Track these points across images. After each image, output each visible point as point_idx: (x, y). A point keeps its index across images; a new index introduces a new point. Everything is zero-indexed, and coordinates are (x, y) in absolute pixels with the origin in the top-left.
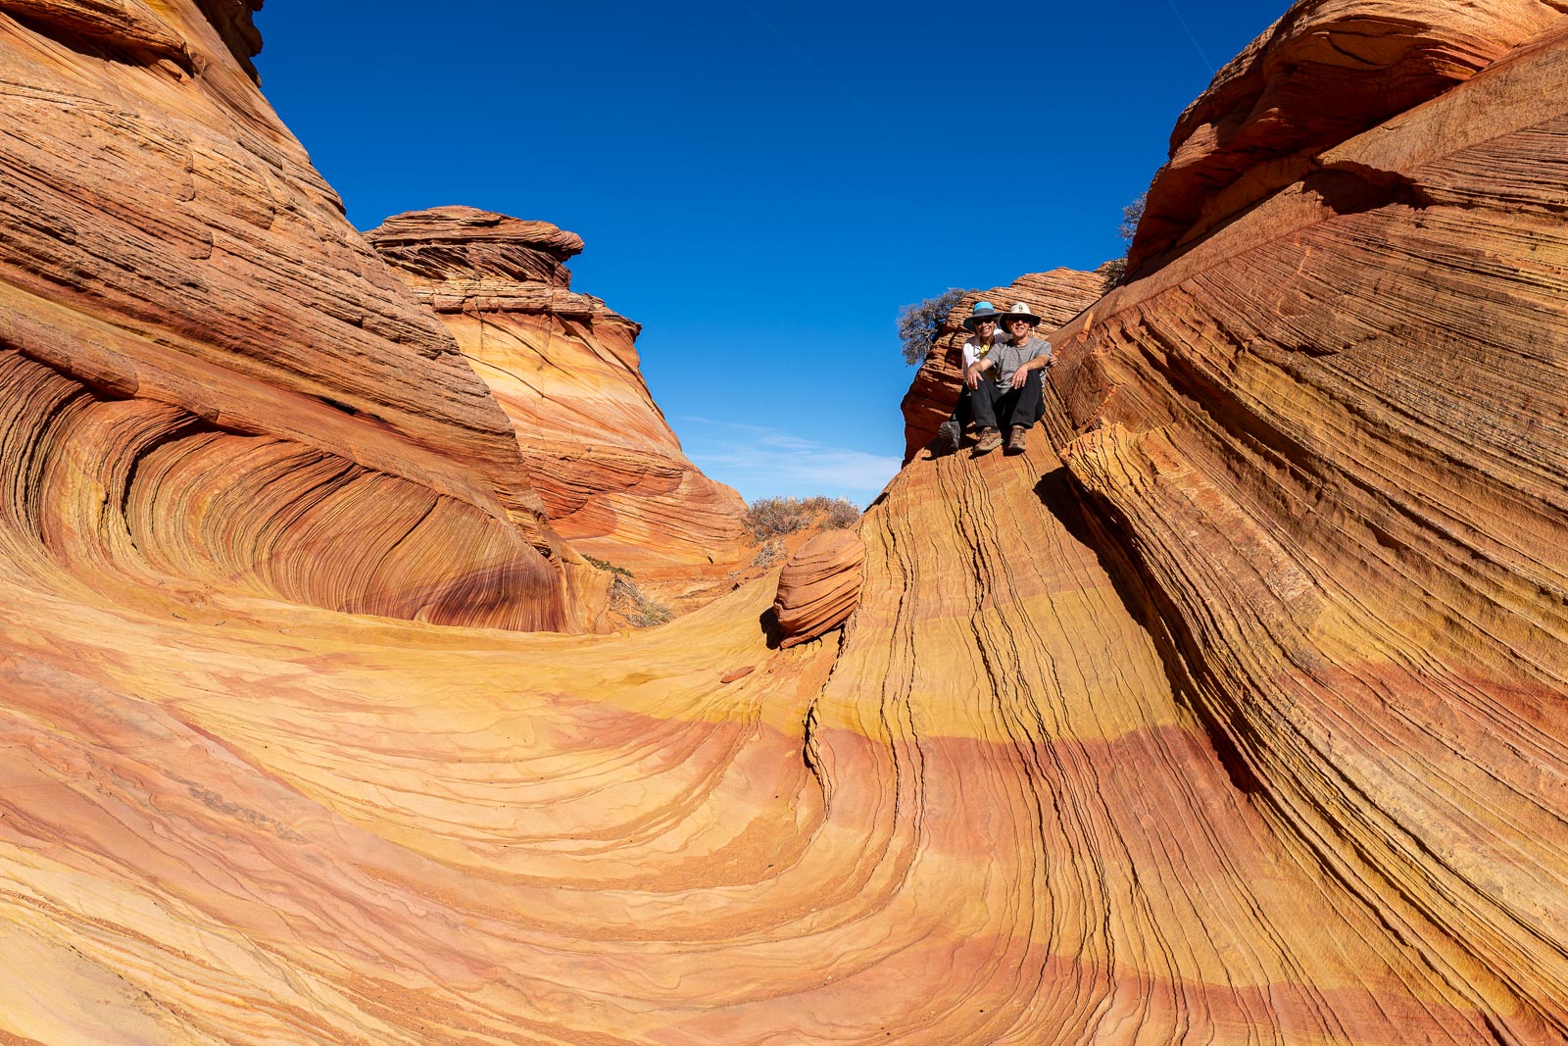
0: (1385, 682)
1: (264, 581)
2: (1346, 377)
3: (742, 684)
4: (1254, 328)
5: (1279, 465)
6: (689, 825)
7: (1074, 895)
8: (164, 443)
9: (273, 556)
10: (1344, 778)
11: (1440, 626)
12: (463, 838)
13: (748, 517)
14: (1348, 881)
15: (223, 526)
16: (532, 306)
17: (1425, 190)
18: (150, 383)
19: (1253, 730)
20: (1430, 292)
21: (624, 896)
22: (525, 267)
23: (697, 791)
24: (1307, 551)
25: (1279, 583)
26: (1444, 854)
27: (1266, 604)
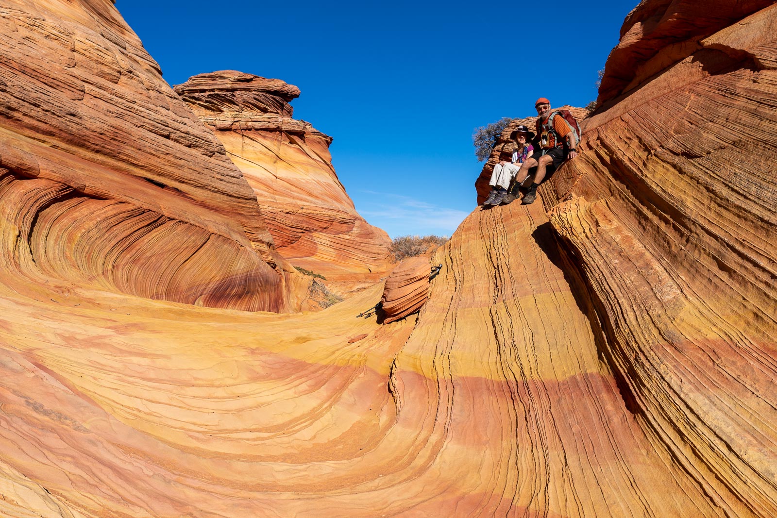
0: (716, 351)
1: (108, 281)
2: (707, 171)
3: (360, 344)
4: (659, 142)
5: (667, 222)
6: (318, 425)
7: (531, 470)
8: (54, 203)
9: (115, 267)
10: (688, 407)
11: (751, 318)
12: (187, 430)
13: (392, 246)
14: (686, 467)
15: (86, 250)
16: (271, 127)
17: (760, 60)
18: (46, 170)
19: (639, 377)
20: (757, 121)
21: (273, 466)
22: (267, 105)
23: (325, 406)
24: (679, 272)
25: (661, 291)
26: (742, 453)
27: (652, 303)
